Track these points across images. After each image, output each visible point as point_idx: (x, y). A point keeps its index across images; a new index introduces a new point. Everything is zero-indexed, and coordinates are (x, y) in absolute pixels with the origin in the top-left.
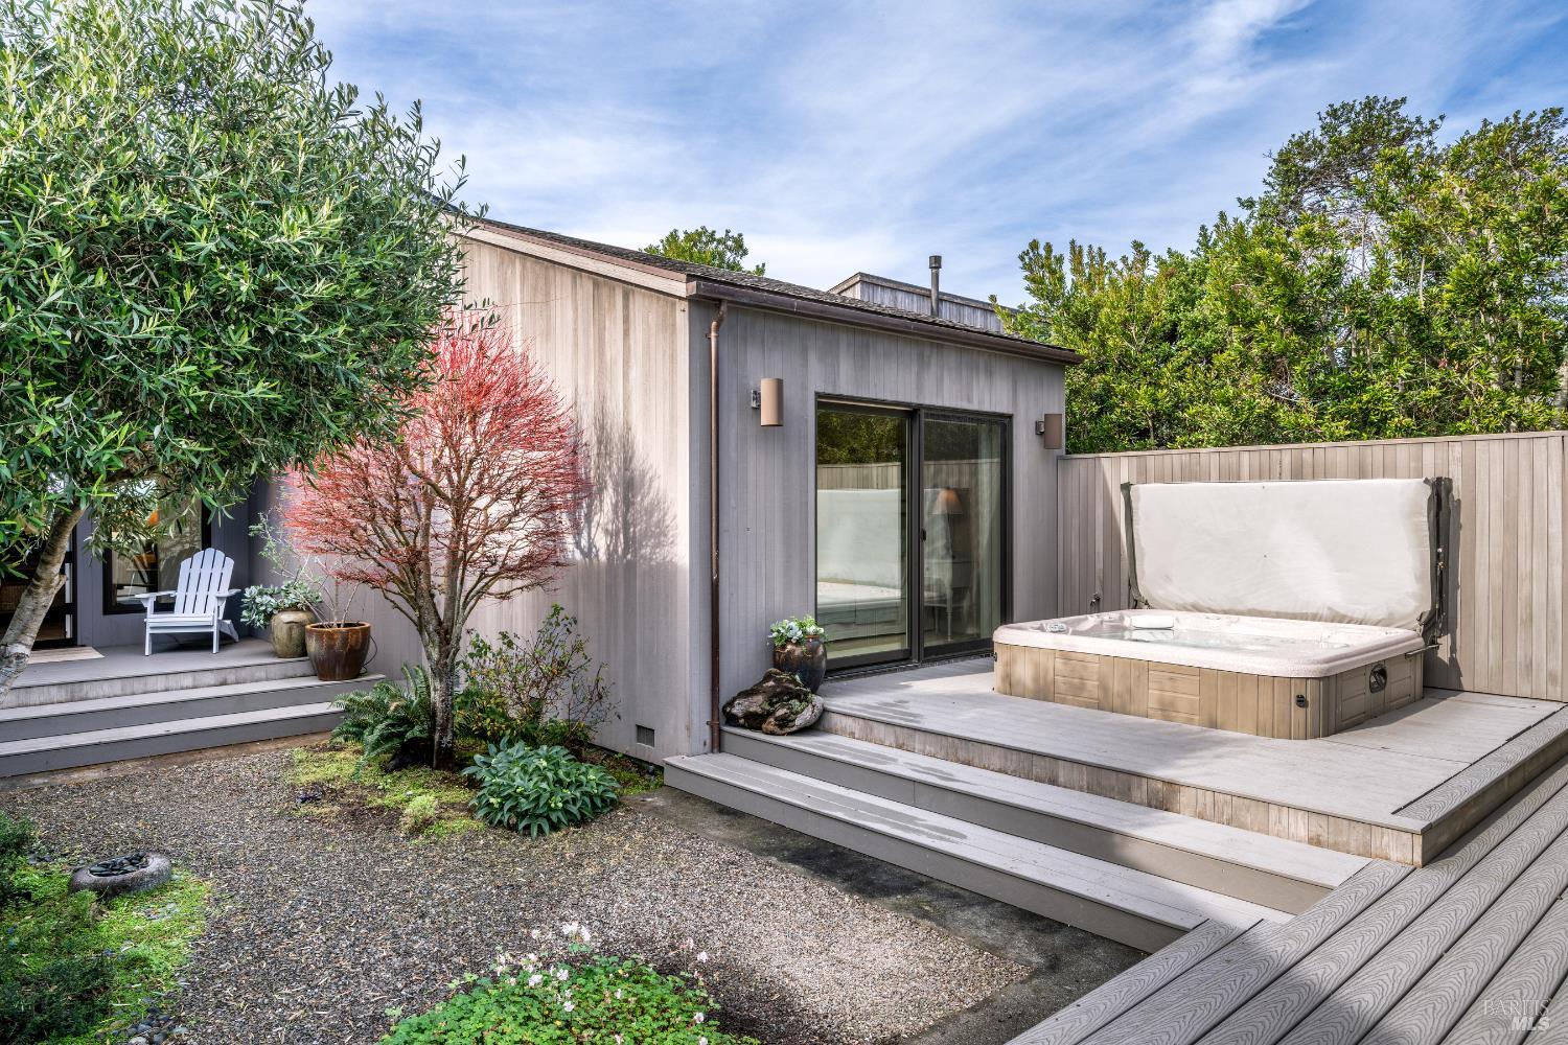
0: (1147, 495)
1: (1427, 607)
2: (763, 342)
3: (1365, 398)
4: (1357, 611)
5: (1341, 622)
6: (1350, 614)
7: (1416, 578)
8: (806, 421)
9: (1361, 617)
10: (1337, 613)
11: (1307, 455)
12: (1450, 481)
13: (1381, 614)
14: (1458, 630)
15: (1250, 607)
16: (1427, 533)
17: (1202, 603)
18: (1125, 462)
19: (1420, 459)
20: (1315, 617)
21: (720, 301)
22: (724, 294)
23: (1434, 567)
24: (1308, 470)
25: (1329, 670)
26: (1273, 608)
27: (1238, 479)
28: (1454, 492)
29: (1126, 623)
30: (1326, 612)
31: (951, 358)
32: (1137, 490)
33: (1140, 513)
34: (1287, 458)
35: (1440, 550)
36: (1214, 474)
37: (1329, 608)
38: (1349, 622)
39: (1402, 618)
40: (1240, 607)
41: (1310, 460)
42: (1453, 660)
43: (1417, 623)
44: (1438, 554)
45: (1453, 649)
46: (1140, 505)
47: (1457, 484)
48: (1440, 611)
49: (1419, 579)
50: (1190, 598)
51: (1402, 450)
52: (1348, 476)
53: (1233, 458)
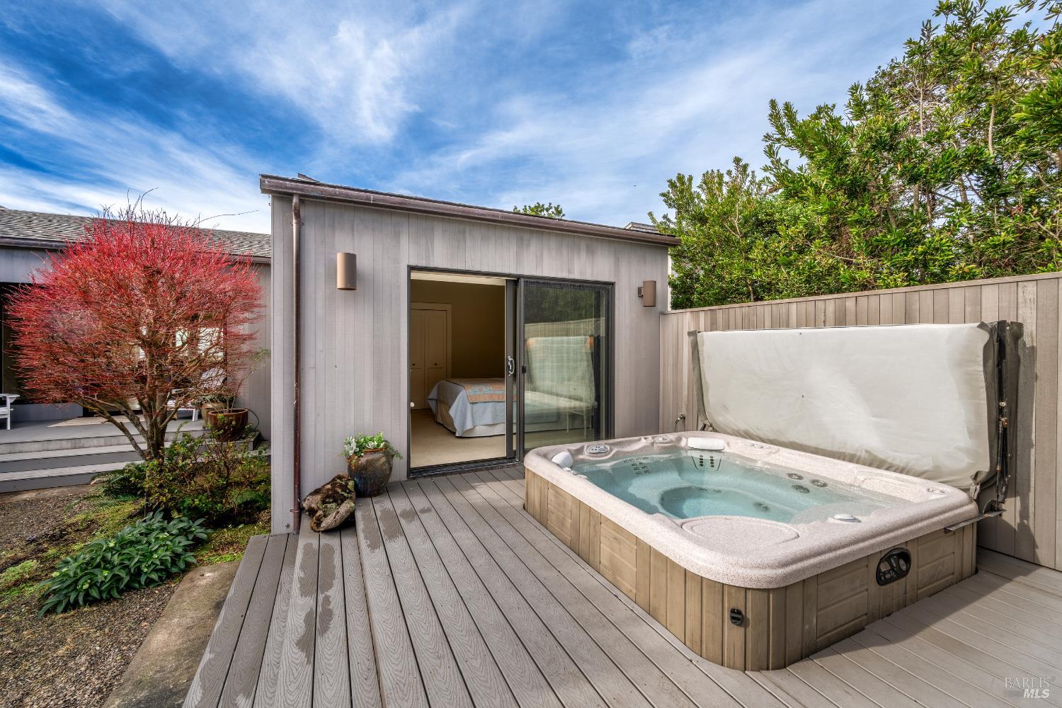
0: (712, 340)
1: (985, 467)
2: (353, 228)
3: (920, 249)
4: (900, 458)
5: (879, 467)
6: (890, 460)
7: (970, 433)
8: (399, 287)
9: (902, 465)
10: (876, 456)
11: (850, 304)
12: (1020, 326)
13: (926, 464)
14: (1031, 495)
15: (791, 440)
16: (983, 384)
17: (752, 431)
18: (702, 315)
19: (979, 302)
20: (852, 459)
21: (292, 195)
22: (293, 189)
23: (994, 423)
24: (850, 317)
25: (786, 577)
26: (812, 443)
27: (788, 326)
28: (1027, 339)
29: (683, 444)
30: (864, 455)
31: (553, 242)
32: (702, 336)
33: (705, 355)
34: (831, 307)
35: (1003, 404)
36: (768, 323)
37: (867, 451)
38: (887, 469)
39: (951, 474)
40: (782, 439)
41: (854, 308)
42: (1024, 528)
43: (971, 481)
44: (1001, 410)
45: (1024, 514)
46: (704, 348)
47: (1030, 328)
48: (1004, 472)
49: (973, 434)
50: (742, 426)
51: (956, 294)
52: (892, 322)
53: (783, 309)
